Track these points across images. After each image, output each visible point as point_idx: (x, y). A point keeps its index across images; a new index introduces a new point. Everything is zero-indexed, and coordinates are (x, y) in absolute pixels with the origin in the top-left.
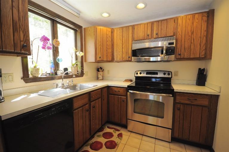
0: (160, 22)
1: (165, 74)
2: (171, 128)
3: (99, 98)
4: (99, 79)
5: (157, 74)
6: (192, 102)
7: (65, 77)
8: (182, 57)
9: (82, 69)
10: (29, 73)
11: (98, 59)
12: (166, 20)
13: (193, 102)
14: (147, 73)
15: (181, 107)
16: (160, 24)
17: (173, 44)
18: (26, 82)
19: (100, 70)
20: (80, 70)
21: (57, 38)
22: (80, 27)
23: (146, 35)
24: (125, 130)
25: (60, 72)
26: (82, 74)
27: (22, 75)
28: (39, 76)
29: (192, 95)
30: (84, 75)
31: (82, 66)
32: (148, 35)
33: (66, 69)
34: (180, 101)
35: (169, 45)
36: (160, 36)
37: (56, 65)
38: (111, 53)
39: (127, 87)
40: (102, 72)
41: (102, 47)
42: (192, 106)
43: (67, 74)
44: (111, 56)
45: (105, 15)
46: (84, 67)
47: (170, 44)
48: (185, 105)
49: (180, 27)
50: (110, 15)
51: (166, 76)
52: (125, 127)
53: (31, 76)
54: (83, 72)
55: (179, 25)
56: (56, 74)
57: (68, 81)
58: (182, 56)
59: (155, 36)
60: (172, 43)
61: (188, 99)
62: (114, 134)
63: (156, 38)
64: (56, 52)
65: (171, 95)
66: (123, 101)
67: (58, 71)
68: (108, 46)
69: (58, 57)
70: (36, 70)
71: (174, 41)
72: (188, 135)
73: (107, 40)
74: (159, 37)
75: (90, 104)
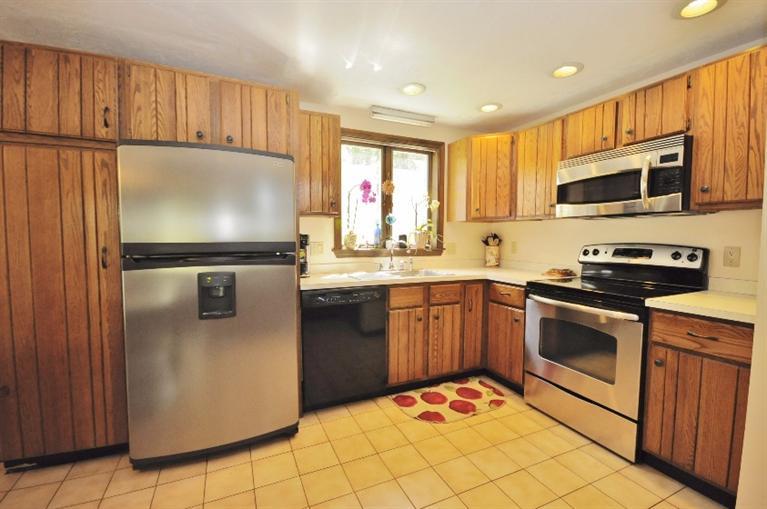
0: (641, 96)
1: (676, 256)
2: (636, 418)
3: (457, 303)
4: (488, 264)
5: (649, 254)
6: (703, 346)
7: (398, 254)
8: (716, 200)
9: (440, 239)
10: (343, 243)
11: (474, 214)
12: (661, 83)
13: (705, 347)
14: (617, 253)
15: (669, 356)
16: (640, 100)
17: (676, 160)
18: (338, 257)
19: (491, 241)
20: (434, 241)
21: (390, 178)
22: (439, 145)
23: (599, 139)
24: (517, 397)
25: (393, 243)
26: (438, 250)
27: (332, 245)
28: (356, 248)
29: (704, 322)
30: (444, 251)
31: (440, 231)
32: (605, 139)
33: (403, 237)
34: (666, 337)
35: (661, 162)
36: (640, 137)
37: (386, 230)
38: (508, 198)
39: (525, 284)
40: (497, 248)
41: (483, 185)
42: (706, 360)
43: (402, 246)
44: (508, 204)
45: (489, 109)
46: (445, 233)
47: (664, 159)
48: (682, 354)
49: (707, 98)
50: (500, 106)
51: (683, 263)
52: (518, 390)
53: (344, 248)
54: (442, 244)
55: (705, 94)
56: (384, 246)
57: (402, 261)
58: (717, 196)
59: (625, 138)
60: (674, 157)
61: (689, 334)
62: (484, 395)
63: (628, 145)
64: (387, 204)
65: (635, 317)
66: (516, 321)
67: (388, 242)
68: (500, 179)
69: (390, 215)
70: (352, 237)
71: (680, 150)
72: (691, 454)
73: (499, 164)
74: (637, 140)
75: (429, 310)
